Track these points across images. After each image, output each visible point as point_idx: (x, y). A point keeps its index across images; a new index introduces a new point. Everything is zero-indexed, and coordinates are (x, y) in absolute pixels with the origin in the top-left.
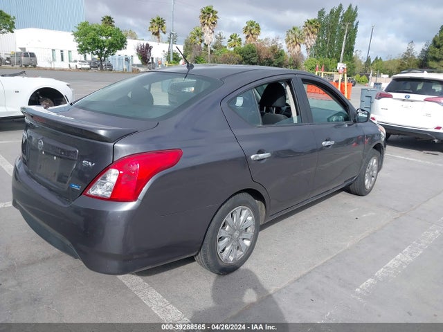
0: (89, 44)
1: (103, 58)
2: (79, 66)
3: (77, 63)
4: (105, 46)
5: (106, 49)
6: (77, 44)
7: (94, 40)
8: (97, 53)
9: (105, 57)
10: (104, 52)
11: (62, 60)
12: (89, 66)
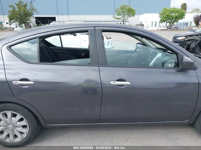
0: (165, 18)
1: (172, 24)
2: (162, 29)
3: (161, 28)
4: (173, 18)
5: (174, 20)
6: (160, 19)
7: (168, 16)
8: (169, 22)
9: (173, 23)
10: (172, 21)
11: (156, 26)
12: (166, 28)
